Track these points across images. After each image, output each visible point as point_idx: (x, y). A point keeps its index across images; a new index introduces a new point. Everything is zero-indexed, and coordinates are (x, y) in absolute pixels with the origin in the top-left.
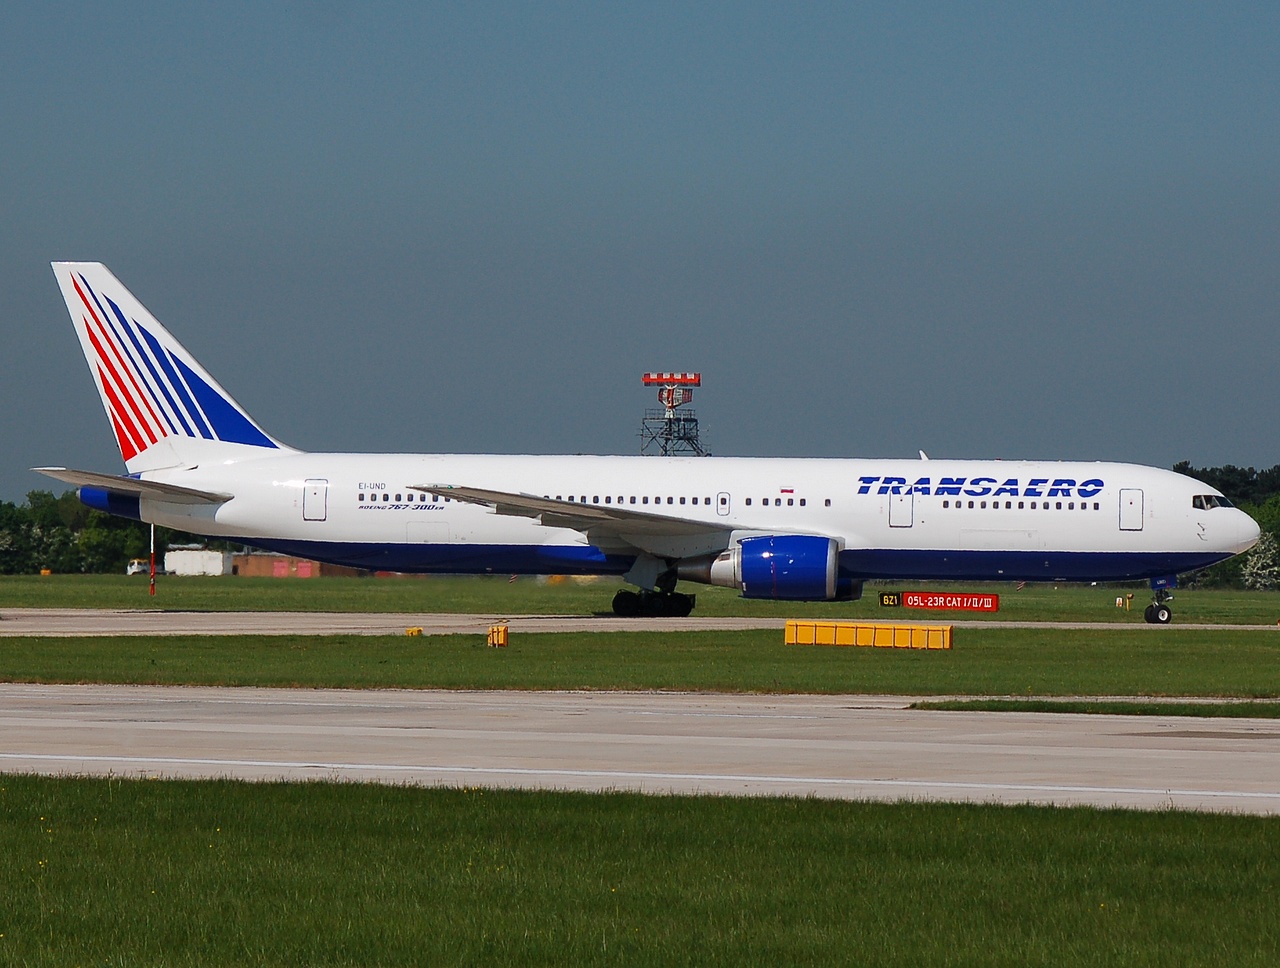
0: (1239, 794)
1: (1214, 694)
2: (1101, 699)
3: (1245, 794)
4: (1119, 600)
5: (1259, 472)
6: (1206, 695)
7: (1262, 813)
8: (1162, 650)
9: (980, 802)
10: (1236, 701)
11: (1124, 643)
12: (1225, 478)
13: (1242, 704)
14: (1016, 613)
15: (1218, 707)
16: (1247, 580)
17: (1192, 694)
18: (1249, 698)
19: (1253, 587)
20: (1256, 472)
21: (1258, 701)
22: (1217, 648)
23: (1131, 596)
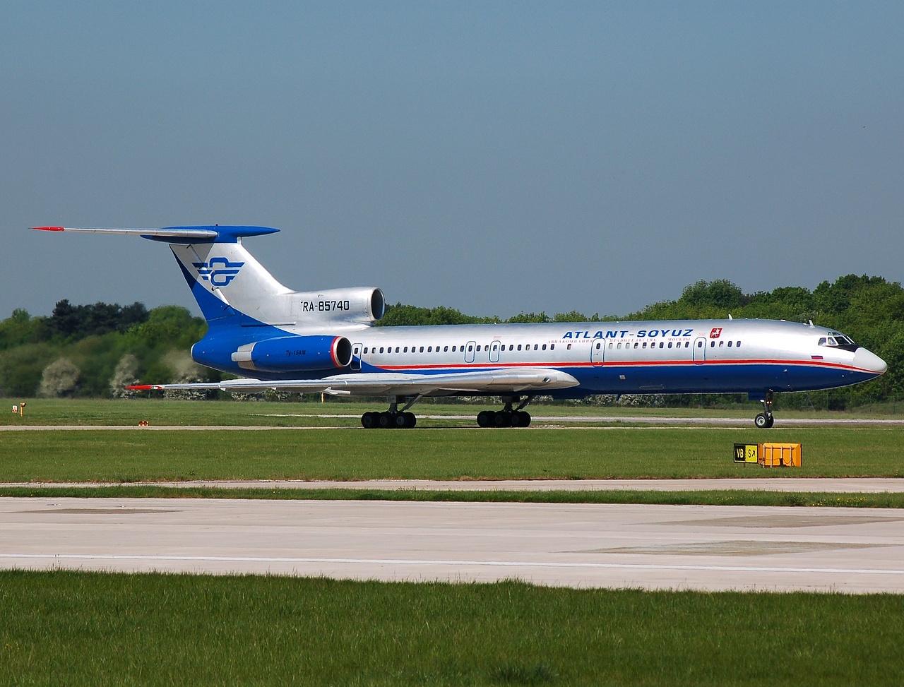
0: (111, 557)
1: (91, 480)
3: (115, 557)
4: (15, 408)
5: (123, 307)
6: (84, 481)
7: (129, 572)
8: (49, 446)
10: (108, 485)
11: (20, 441)
12: (97, 312)
13: (113, 487)
15: (95, 489)
16: (114, 391)
17: (73, 480)
18: (117, 482)
19: (119, 396)
20: (120, 308)
21: (124, 485)
22: (91, 444)
23: (23, 404)
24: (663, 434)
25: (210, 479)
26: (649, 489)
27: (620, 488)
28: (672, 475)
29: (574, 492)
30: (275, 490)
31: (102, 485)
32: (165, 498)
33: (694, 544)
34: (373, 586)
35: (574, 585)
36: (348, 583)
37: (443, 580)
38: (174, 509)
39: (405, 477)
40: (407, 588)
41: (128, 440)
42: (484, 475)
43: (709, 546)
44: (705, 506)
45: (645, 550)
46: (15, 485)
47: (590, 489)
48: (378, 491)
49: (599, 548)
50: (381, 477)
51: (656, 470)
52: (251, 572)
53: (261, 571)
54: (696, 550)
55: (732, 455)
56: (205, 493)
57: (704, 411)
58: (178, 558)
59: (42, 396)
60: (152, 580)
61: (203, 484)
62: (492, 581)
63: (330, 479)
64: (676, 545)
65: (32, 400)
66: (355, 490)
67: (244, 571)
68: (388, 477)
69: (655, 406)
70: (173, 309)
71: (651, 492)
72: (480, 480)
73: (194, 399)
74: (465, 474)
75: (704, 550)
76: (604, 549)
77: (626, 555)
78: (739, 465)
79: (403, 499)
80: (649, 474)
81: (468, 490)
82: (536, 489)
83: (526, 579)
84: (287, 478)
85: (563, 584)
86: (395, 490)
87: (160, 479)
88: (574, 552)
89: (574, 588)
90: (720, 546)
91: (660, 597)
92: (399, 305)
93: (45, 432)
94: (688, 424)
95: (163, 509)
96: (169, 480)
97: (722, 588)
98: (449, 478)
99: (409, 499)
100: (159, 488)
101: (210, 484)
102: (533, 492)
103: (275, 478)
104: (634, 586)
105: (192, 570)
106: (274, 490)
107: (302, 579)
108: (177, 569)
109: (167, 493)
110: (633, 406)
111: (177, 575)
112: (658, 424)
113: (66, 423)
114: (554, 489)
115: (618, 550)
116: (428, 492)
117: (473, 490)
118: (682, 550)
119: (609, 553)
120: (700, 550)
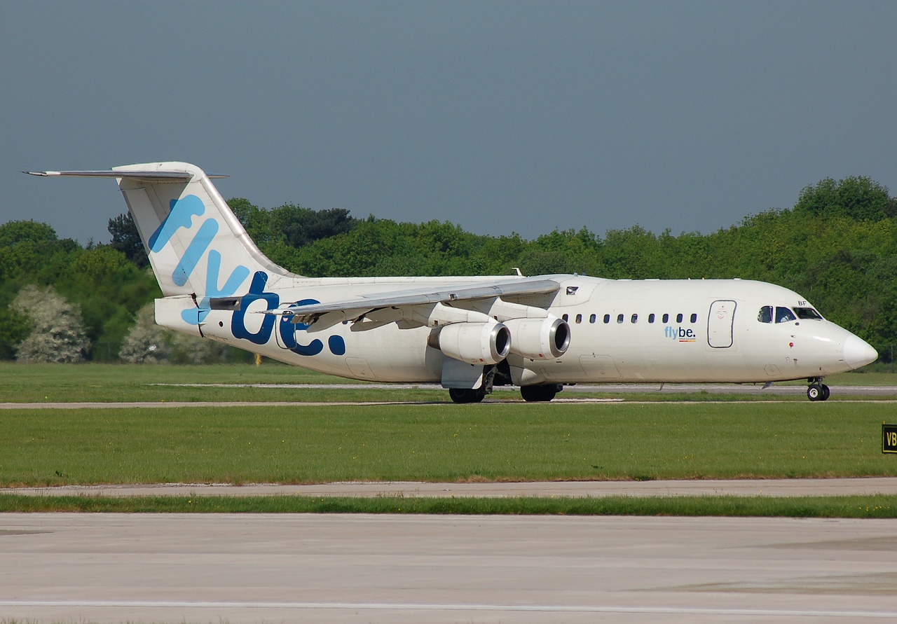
25: (91, 482)
26: (755, 493)
27: (711, 493)
28: (790, 474)
29: (641, 499)
30: (192, 499)
32: (24, 512)
33: (827, 577)
38: (39, 529)
39: (386, 477)
42: (503, 474)
47: (665, 496)
48: (345, 499)
50: (349, 478)
51: (763, 466)
53: (171, 619)
54: (829, 586)
55: (879, 441)
56: (85, 505)
61: (80, 492)
63: (272, 481)
66: (310, 498)
68: (361, 478)
70: (30, 225)
71: (758, 499)
72: (498, 481)
73: (62, 361)
74: (476, 473)
75: (843, 586)
76: (691, 586)
77: (723, 595)
78: (890, 456)
79: (384, 511)
80: (753, 471)
81: (482, 496)
82: (584, 495)
84: (208, 480)
86: (372, 496)
87: (15, 483)
88: (645, 590)
92: (371, 219)
95: (23, 529)
96: (29, 484)
98: (451, 478)
99: (394, 510)
100: (14, 497)
101: (91, 491)
102: (581, 500)
103: (187, 480)
106: (188, 499)
109: (27, 505)
114: (610, 494)
115: (711, 587)
116: (422, 500)
117: (490, 496)
118: (810, 587)
119: (698, 591)
120: (836, 586)
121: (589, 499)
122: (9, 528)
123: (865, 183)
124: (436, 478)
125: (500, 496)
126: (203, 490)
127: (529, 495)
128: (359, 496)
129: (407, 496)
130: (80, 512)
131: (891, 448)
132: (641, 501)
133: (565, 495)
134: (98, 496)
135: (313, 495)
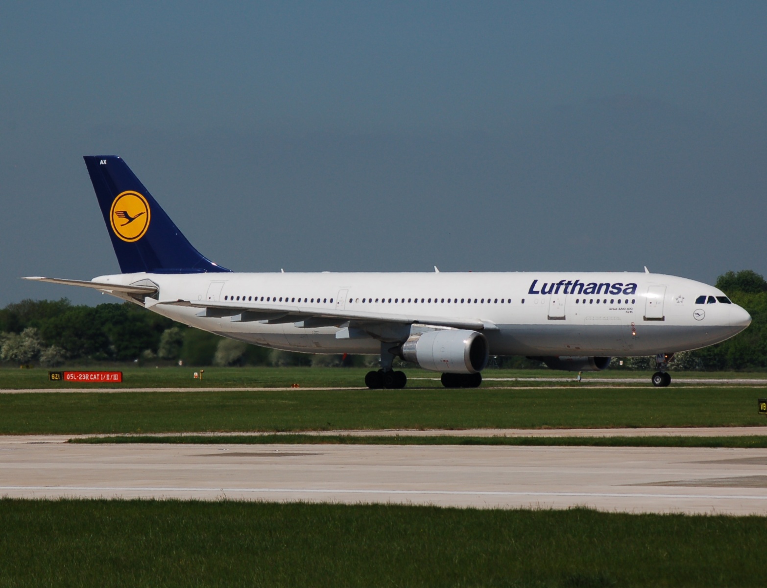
0: (267, 490)
1: (253, 430)
2: (184, 434)
3: (271, 490)
4: (196, 374)
6: (247, 431)
7: (280, 501)
8: (221, 404)
9: (109, 498)
10: (266, 434)
11: (199, 400)
13: (269, 435)
14: (132, 383)
15: (255, 437)
16: (273, 361)
17: (240, 430)
18: (273, 431)
19: (277, 365)
21: (279, 434)
22: (255, 402)
23: (202, 371)
24: (701, 391)
25: (346, 429)
26: (690, 435)
27: (668, 435)
28: (709, 424)
31: (262, 433)
32: (310, 444)
33: (725, 478)
34: (471, 512)
35: (630, 511)
36: (451, 511)
37: (526, 507)
38: (317, 452)
39: (499, 427)
40: (498, 514)
41: (282, 399)
42: (560, 425)
43: (738, 480)
44: (735, 449)
45: (687, 483)
46: (195, 434)
47: (644, 435)
49: (650, 482)
50: (480, 427)
51: (696, 420)
52: (375, 502)
53: (383, 500)
54: (727, 483)
55: (756, 408)
56: (342, 440)
57: (735, 374)
58: (319, 491)
59: (218, 365)
60: (298, 509)
61: (339, 433)
62: (564, 507)
63: (439, 428)
64: (711, 479)
65: (209, 368)
67: (370, 501)
68: (485, 427)
69: (696, 370)
71: (693, 437)
72: (557, 428)
73: (334, 366)
74: (546, 424)
75: (734, 483)
77: (672, 488)
78: (762, 416)
79: (496, 444)
80: (690, 424)
81: (548, 436)
82: (601, 435)
83: (591, 506)
84: (406, 427)
85: (620, 510)
86: (491, 436)
87: (306, 429)
88: (630, 485)
89: (630, 513)
90: (746, 480)
91: (699, 520)
93: (218, 393)
94: (722, 384)
95: (308, 452)
96: (315, 430)
97: (746, 513)
98: (533, 427)
99: (502, 444)
100: (306, 436)
101: (345, 433)
102: (600, 438)
103: (395, 428)
104: (677, 512)
105: (329, 501)
106: (395, 437)
107: (416, 507)
108: (318, 500)
109: (312, 440)
110: (679, 370)
111: (317, 504)
112: (698, 384)
113: (235, 386)
114: (616, 435)
115: (665, 484)
116: (516, 438)
117: (551, 436)
118: (716, 483)
119: (658, 486)
120: (730, 483)
121: (604, 438)
122: (301, 452)
123: (751, 274)
124: (524, 427)
125: (557, 436)
126: (403, 433)
127: (573, 435)
128: (483, 436)
129: (508, 436)
130: (339, 444)
131: (763, 411)
132: (632, 438)
133: (591, 435)
134: (348, 435)
135: (460, 436)
